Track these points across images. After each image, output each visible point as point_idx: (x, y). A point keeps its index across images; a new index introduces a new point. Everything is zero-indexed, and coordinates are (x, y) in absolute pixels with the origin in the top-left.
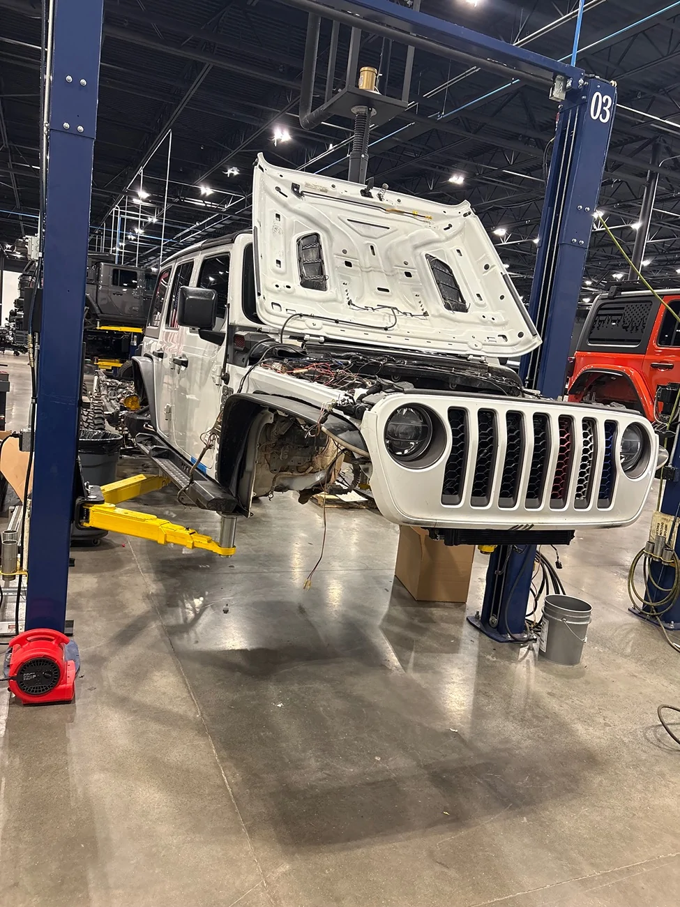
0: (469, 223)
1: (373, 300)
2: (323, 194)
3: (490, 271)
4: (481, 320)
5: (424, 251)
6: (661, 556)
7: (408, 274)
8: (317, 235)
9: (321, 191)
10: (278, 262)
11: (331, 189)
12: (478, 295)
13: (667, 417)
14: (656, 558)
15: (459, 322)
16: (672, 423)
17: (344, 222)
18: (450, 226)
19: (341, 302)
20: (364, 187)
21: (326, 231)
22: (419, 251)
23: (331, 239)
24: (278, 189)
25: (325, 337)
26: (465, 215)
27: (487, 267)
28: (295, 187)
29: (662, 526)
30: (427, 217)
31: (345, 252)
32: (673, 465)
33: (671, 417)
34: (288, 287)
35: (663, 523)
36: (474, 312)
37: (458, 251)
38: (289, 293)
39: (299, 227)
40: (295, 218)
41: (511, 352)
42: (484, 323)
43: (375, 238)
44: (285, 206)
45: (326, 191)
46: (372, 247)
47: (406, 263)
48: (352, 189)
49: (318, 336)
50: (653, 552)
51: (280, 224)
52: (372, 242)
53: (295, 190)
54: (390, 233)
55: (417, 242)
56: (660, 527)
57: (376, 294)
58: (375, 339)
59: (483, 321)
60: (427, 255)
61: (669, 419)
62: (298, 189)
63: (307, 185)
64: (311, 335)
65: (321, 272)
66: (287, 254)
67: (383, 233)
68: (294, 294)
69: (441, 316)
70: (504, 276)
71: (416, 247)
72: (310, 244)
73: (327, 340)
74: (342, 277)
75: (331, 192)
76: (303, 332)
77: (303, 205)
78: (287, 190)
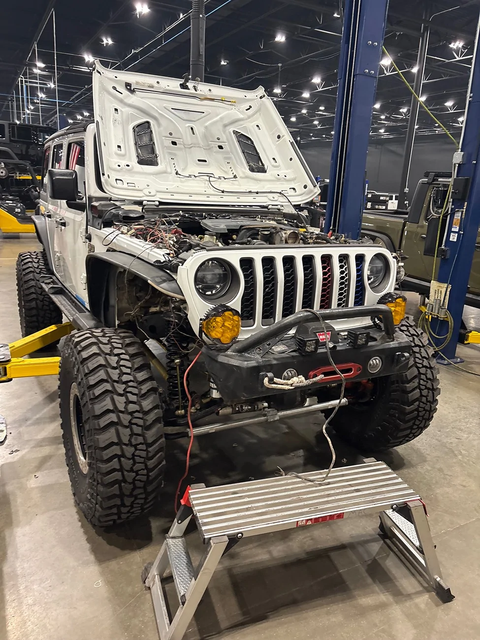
0: (263, 104)
1: (196, 169)
2: (150, 89)
3: (281, 140)
4: (277, 178)
5: (231, 129)
6: (438, 314)
7: (221, 147)
8: (148, 122)
9: (149, 87)
10: (119, 147)
11: (156, 85)
12: (274, 159)
13: (440, 211)
14: (435, 315)
15: (260, 180)
16: (444, 214)
17: (169, 110)
18: (250, 107)
19: (171, 173)
20: (182, 81)
21: (155, 118)
22: (228, 128)
23: (159, 125)
24: (114, 88)
25: (159, 202)
26: (261, 98)
27: (279, 137)
28: (128, 85)
29: (438, 292)
30: (232, 102)
31: (171, 134)
32: (445, 246)
33: (443, 210)
34: (128, 166)
35: (438, 290)
36: (271, 172)
37: (258, 126)
38: (129, 170)
39: (133, 117)
40: (130, 111)
41: (301, 200)
42: (279, 180)
43: (195, 121)
44: (121, 101)
45: (152, 87)
46: (192, 129)
47: (218, 139)
48: (173, 84)
49: (154, 201)
50: (432, 311)
51: (118, 116)
52: (192, 125)
53: (128, 87)
54: (205, 116)
55: (226, 122)
56: (437, 292)
57: (197, 164)
58: (198, 199)
59: (278, 178)
60: (234, 131)
61: (441, 212)
62: (131, 87)
63: (137, 83)
64: (148, 201)
65: (153, 151)
66: (124, 140)
67: (200, 117)
68: (133, 170)
69: (247, 177)
70: (291, 143)
71: (225, 126)
72: (143, 130)
73: (161, 203)
74: (170, 153)
75: (157, 87)
76: (142, 199)
77: (133, 99)
78: (121, 89)
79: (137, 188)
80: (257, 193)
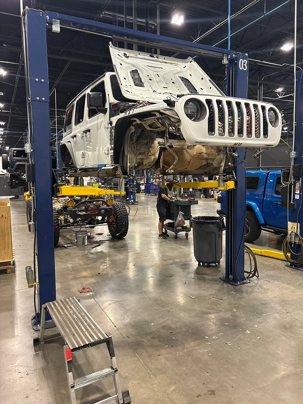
0: (192, 64)
1: (164, 91)
2: (136, 57)
3: (203, 80)
5: (177, 75)
6: (295, 240)
7: (173, 83)
8: (136, 70)
10: (125, 78)
12: (201, 89)
13: (287, 183)
14: (292, 241)
16: (290, 185)
17: (146, 66)
18: (185, 67)
19: (151, 91)
20: (151, 54)
21: (140, 69)
22: (176, 75)
23: (142, 72)
24: (119, 55)
26: (191, 62)
27: (202, 79)
28: (125, 54)
30: (176, 64)
31: (148, 76)
32: (293, 202)
33: (289, 182)
34: (130, 85)
35: (293, 227)
37: (190, 75)
38: (131, 87)
39: (129, 68)
40: (127, 65)
44: (123, 61)
46: (158, 75)
47: (172, 79)
48: (146, 55)
50: (291, 239)
51: (122, 67)
52: (158, 73)
54: (163, 70)
55: (175, 72)
56: (292, 228)
60: (179, 76)
63: (129, 54)
65: (141, 81)
66: (127, 75)
67: (161, 70)
68: (133, 88)
70: (209, 80)
71: (174, 74)
72: (134, 72)
74: (149, 84)
75: (139, 56)
77: (129, 60)
78: (122, 56)
79: (136, 95)
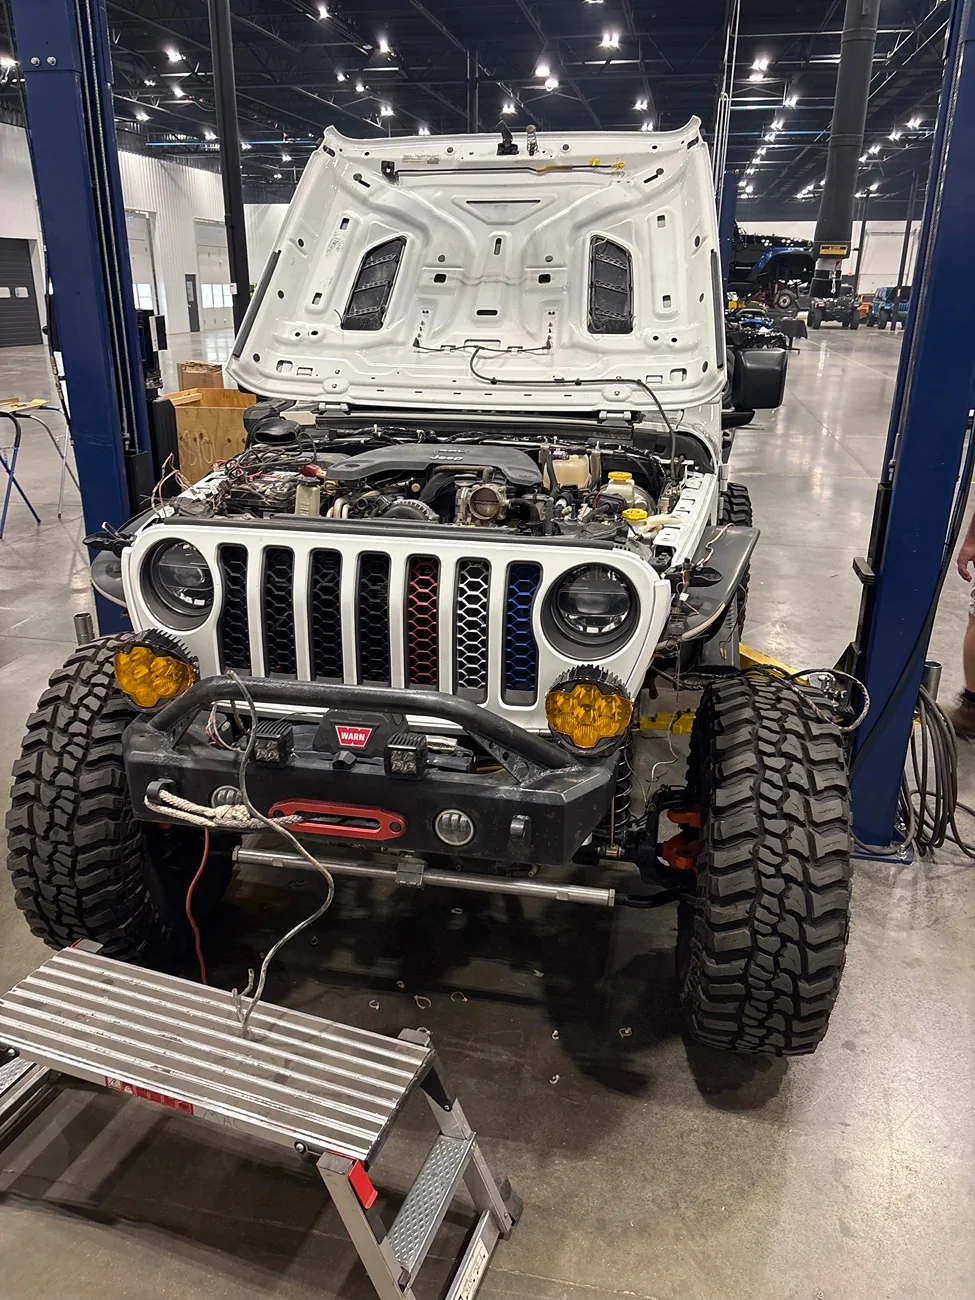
3: (700, 248)
5: (590, 233)
7: (545, 279)
8: (402, 239)
9: (429, 162)
10: (318, 295)
11: (443, 155)
12: (666, 298)
15: (605, 352)
17: (462, 208)
18: (660, 171)
19: (403, 344)
21: (422, 229)
22: (584, 230)
24: (358, 178)
25: (348, 404)
26: (691, 144)
27: (697, 242)
28: (390, 171)
31: (442, 258)
34: (315, 333)
36: (642, 332)
37: (661, 218)
38: (312, 342)
40: (374, 218)
41: (688, 399)
42: (652, 350)
43: (512, 224)
44: (362, 202)
45: (436, 161)
46: (499, 241)
47: (549, 259)
49: (341, 403)
51: (343, 235)
52: (502, 233)
53: (388, 171)
54: (541, 209)
57: (475, 322)
58: (431, 398)
59: (654, 347)
60: (594, 236)
62: (392, 168)
64: (327, 403)
65: (383, 300)
66: (341, 279)
68: (325, 341)
69: (574, 346)
71: (580, 226)
72: (383, 257)
73: (353, 407)
74: (422, 301)
75: (445, 161)
76: (316, 399)
77: (395, 193)
79: (313, 376)
80: (578, 383)
